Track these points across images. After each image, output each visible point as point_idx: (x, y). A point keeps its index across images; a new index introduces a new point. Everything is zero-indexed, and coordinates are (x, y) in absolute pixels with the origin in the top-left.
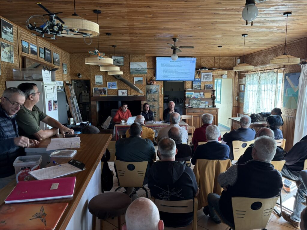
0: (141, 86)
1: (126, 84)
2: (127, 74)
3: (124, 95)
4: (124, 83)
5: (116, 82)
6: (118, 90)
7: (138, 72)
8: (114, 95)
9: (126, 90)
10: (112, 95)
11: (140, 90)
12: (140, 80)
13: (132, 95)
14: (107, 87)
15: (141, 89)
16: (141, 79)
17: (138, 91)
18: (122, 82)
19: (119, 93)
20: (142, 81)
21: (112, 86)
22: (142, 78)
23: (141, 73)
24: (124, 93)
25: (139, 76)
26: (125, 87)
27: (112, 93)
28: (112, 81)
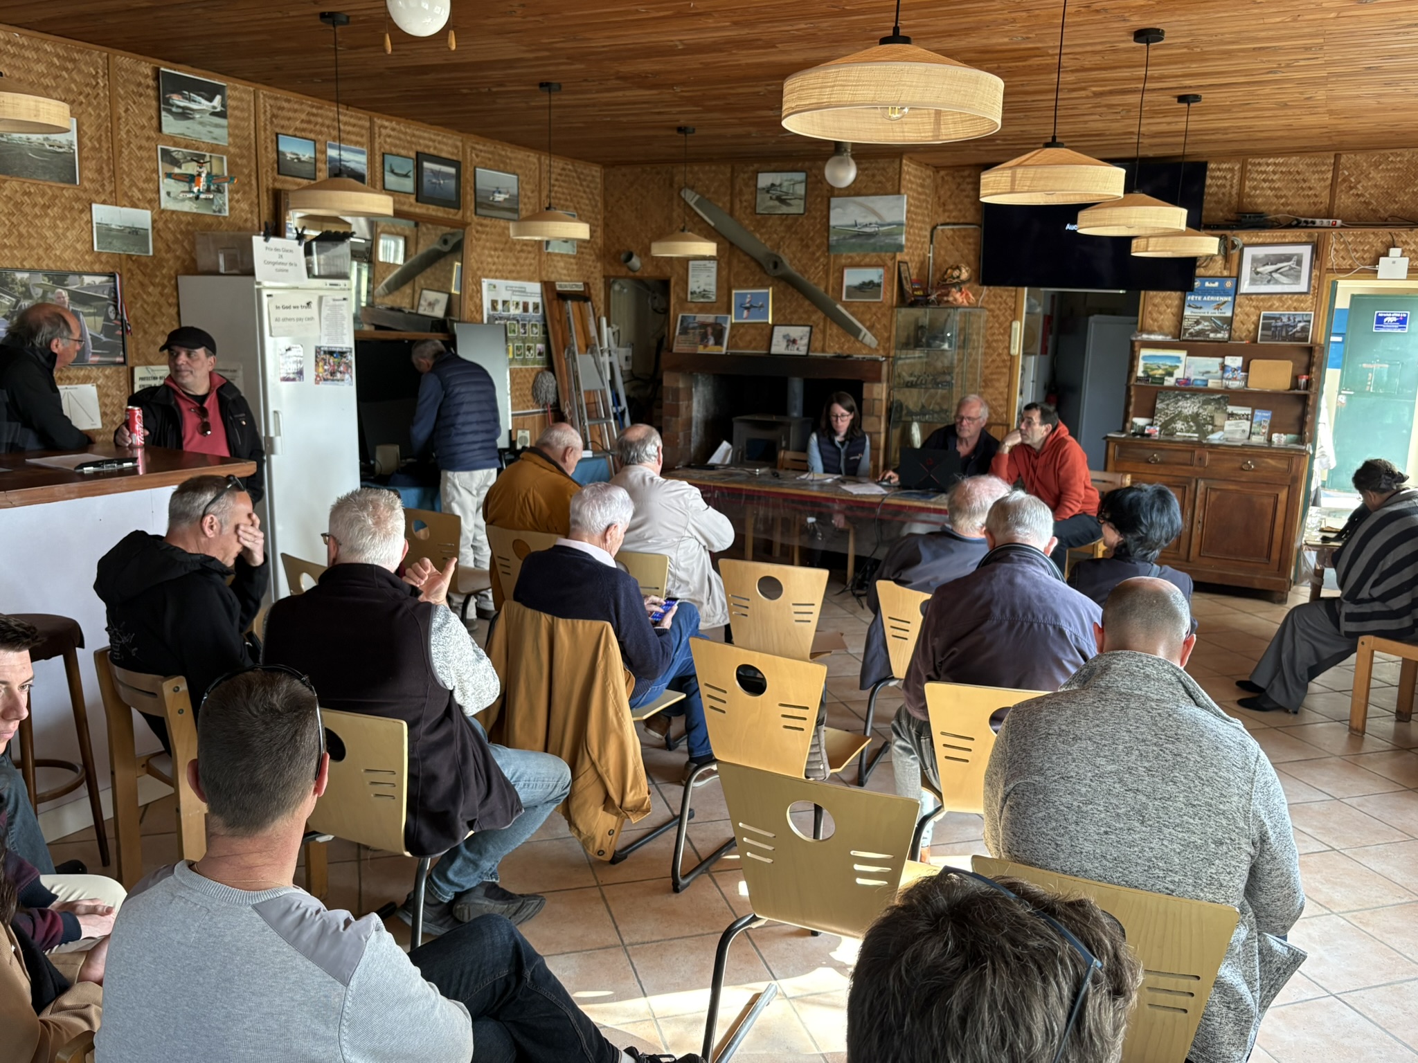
0: (874, 310)
1: (807, 303)
2: (814, 253)
3: (793, 351)
4: (801, 296)
5: (765, 291)
6: (774, 325)
7: (861, 246)
8: (755, 348)
9: (807, 329)
10: (747, 347)
11: (864, 330)
12: (871, 284)
13: (829, 354)
14: (729, 312)
15: (870, 328)
16: (873, 275)
17: (854, 332)
18: (791, 289)
19: (774, 341)
20: (879, 285)
21: (752, 310)
22: (881, 271)
23: (874, 250)
24: (794, 341)
25: (867, 260)
26: (806, 312)
27: (748, 338)
28: (754, 287)
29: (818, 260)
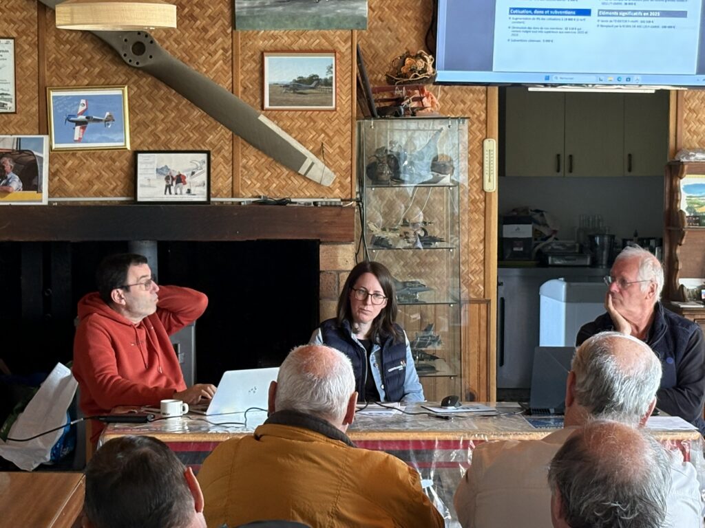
0: (321, 124)
1: (197, 112)
2: (205, 30)
4: (185, 101)
5: (117, 92)
6: (135, 153)
8: (101, 194)
9: (204, 157)
10: (84, 192)
11: (311, 157)
12: (314, 79)
13: (246, 199)
14: (44, 128)
15: (319, 152)
16: (319, 66)
17: (291, 161)
18: (164, 90)
19: (141, 179)
20: (328, 83)
21: (90, 125)
22: (330, 59)
23: (318, 25)
24: (180, 179)
25: (303, 42)
26: (197, 129)
27: (85, 175)
28: (90, 86)
29: (213, 40)
